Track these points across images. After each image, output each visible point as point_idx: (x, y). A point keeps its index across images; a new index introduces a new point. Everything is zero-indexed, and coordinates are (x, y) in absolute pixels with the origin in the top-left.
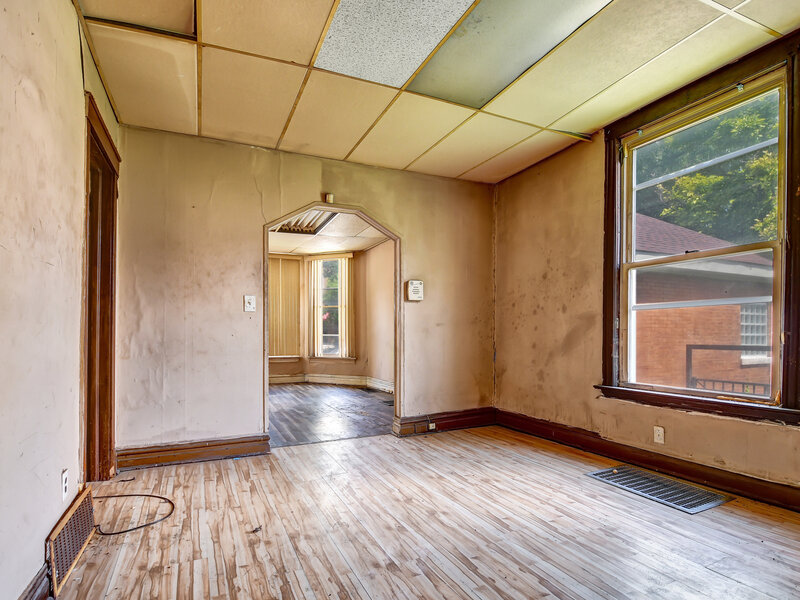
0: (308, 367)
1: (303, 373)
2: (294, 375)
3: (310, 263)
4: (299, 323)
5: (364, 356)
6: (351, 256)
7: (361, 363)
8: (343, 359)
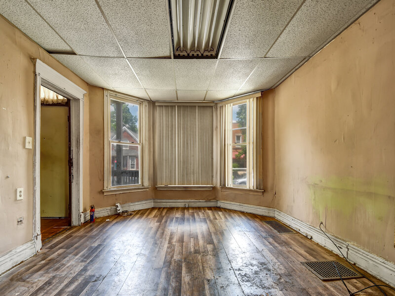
0: (220, 194)
1: (216, 199)
2: (208, 200)
3: (221, 107)
4: (212, 159)
5: (272, 189)
6: (259, 95)
7: (269, 196)
8: (250, 190)
